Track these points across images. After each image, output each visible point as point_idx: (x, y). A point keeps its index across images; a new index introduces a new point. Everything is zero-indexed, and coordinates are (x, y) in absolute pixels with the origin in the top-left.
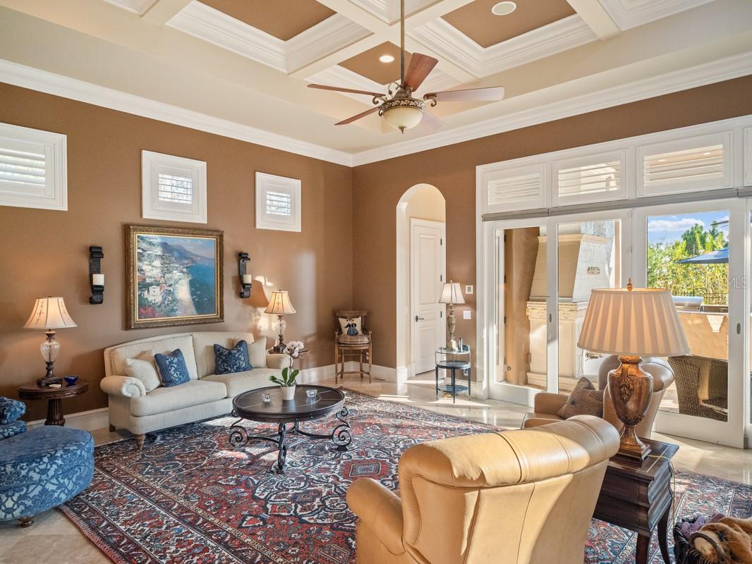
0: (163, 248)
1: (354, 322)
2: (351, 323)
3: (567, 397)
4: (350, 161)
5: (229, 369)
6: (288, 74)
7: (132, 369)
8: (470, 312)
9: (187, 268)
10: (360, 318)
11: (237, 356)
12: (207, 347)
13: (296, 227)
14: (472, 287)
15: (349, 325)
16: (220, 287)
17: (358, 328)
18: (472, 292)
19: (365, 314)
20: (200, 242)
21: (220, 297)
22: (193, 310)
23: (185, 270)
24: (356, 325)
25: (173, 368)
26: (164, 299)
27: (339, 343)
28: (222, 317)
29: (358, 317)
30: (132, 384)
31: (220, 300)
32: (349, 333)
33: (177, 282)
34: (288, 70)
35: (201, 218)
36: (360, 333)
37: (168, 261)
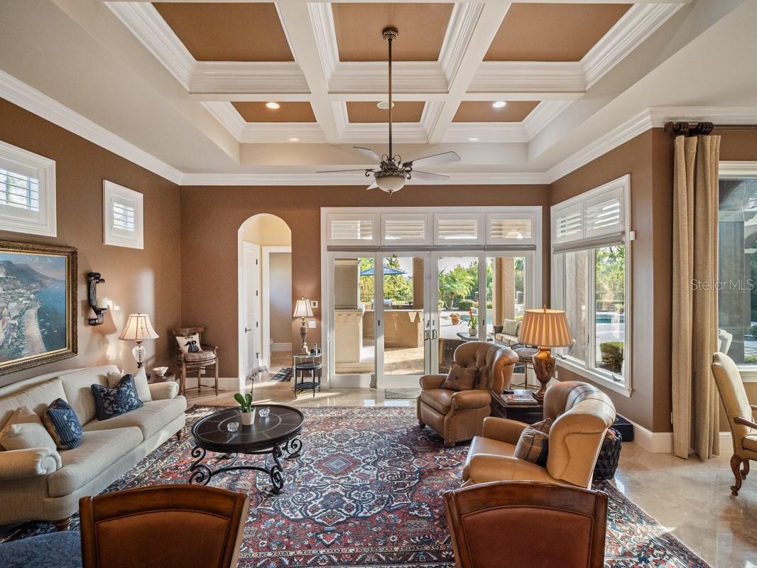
0: (6, 269)
1: (193, 339)
2: (190, 341)
3: (446, 376)
4: (180, 179)
5: (120, 410)
6: (191, 93)
7: (23, 437)
8: (315, 322)
9: (34, 294)
10: (197, 335)
11: (128, 393)
12: (83, 390)
13: (139, 244)
14: (317, 302)
15: (189, 343)
16: (73, 316)
17: (198, 345)
18: (317, 306)
19: (201, 330)
20: (50, 260)
21: (73, 327)
22: (41, 345)
23: (32, 296)
24: (195, 342)
25: (73, 424)
26: (7, 337)
27: (187, 362)
28: (75, 351)
29: (194, 334)
30: (48, 456)
31: (73, 330)
32: (190, 350)
33: (24, 313)
34: (190, 88)
35: (49, 230)
36: (200, 349)
37: (12, 286)
